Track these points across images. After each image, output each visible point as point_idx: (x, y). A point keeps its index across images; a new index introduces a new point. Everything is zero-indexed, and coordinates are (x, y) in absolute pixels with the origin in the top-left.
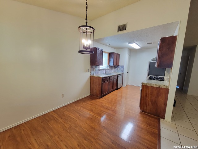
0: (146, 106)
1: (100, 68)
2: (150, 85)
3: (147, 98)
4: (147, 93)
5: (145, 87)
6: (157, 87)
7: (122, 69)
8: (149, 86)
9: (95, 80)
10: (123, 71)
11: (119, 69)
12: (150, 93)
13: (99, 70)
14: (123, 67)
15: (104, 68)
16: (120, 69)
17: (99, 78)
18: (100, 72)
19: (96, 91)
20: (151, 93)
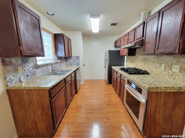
0: (155, 128)
1: (39, 63)
2: (163, 91)
3: (157, 115)
4: (157, 106)
5: (154, 95)
6: (175, 91)
7: (77, 61)
8: (161, 92)
9: (26, 97)
10: (78, 64)
11: (72, 61)
12: (162, 104)
13: (37, 67)
14: (78, 58)
15: (48, 62)
16: (74, 61)
17: (39, 90)
18: (39, 71)
19: (36, 125)
20: (164, 103)
